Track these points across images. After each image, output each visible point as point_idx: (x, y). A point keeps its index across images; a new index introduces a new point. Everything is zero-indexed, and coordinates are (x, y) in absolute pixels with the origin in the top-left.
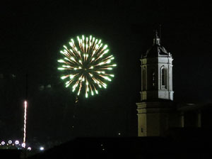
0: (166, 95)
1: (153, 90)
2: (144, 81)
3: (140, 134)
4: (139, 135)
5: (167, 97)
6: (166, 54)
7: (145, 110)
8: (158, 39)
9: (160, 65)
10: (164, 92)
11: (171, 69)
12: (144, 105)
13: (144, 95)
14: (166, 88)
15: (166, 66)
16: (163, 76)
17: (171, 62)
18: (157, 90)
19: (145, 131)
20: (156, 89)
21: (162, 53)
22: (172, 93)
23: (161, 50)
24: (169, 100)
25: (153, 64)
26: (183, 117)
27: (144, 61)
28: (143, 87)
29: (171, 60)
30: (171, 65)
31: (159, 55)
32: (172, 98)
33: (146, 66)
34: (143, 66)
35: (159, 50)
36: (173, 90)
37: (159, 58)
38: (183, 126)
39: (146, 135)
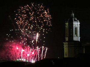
0: (77, 39)
2: (67, 32)
4: (65, 57)
8: (73, 14)
9: (74, 26)
12: (67, 43)
13: (67, 39)
14: (77, 36)
15: (77, 26)
19: (67, 55)
20: (72, 36)
21: (75, 20)
22: (79, 38)
25: (71, 25)
26: (84, 49)
27: (67, 24)
28: (67, 35)
29: (79, 23)
30: (79, 26)
32: (79, 40)
33: (68, 26)
34: (67, 26)
35: (73, 19)
36: (80, 37)
37: (74, 23)
38: (84, 53)
39: (68, 57)
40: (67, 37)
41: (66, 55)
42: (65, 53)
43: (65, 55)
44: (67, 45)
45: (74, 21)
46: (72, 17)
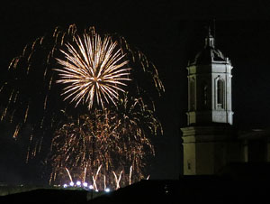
0: (222, 116)
1: (205, 109)
2: (192, 96)
3: (187, 172)
4: (185, 173)
5: (224, 120)
6: (222, 60)
9: (214, 75)
10: (219, 113)
12: (192, 130)
13: (192, 117)
15: (223, 76)
16: (219, 90)
17: (229, 71)
18: (211, 110)
20: (209, 109)
21: (217, 59)
22: (231, 114)
23: (216, 55)
25: (205, 74)
26: (246, 149)
27: (192, 69)
28: (192, 104)
29: (230, 67)
30: (230, 76)
31: (213, 61)
32: (231, 121)
34: (191, 76)
35: (212, 54)
36: (233, 110)
37: (213, 66)
38: (246, 160)
39: (195, 173)
40: (192, 111)
41: (189, 168)
42: (184, 162)
43: (186, 167)
44: (193, 137)
45: (215, 60)
46: (209, 48)
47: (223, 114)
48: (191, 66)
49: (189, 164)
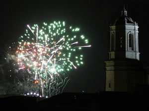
0: (132, 55)
1: (121, 51)
3: (108, 89)
5: (134, 57)
6: (132, 23)
7: (113, 68)
8: (126, 12)
9: (127, 31)
10: (131, 53)
11: (137, 35)
12: (112, 63)
13: (112, 55)
14: (133, 49)
15: (133, 32)
17: (137, 29)
18: (125, 51)
19: (113, 86)
20: (123, 50)
21: (129, 22)
22: (138, 54)
23: (128, 20)
24: (136, 60)
25: (121, 31)
27: (113, 27)
29: (137, 27)
30: (137, 32)
31: (126, 23)
32: (138, 58)
33: (115, 31)
34: (112, 31)
35: (126, 19)
37: (126, 26)
39: (113, 91)
40: (112, 51)
41: (110, 87)
42: (107, 83)
43: (107, 86)
45: (127, 22)
46: (124, 16)
47: (133, 54)
48: (112, 25)
49: (110, 84)
